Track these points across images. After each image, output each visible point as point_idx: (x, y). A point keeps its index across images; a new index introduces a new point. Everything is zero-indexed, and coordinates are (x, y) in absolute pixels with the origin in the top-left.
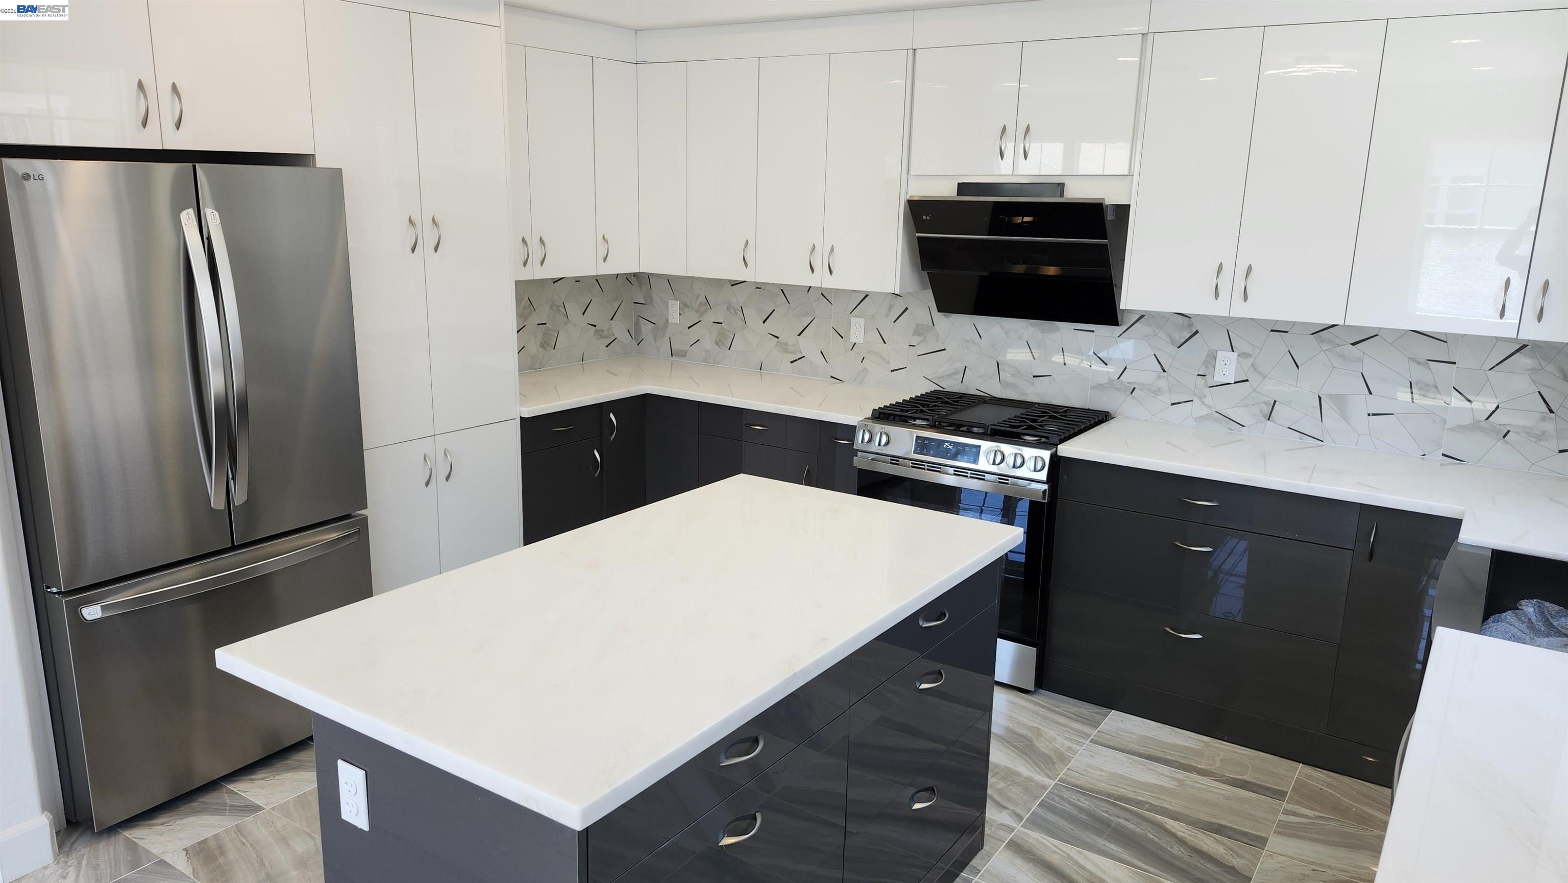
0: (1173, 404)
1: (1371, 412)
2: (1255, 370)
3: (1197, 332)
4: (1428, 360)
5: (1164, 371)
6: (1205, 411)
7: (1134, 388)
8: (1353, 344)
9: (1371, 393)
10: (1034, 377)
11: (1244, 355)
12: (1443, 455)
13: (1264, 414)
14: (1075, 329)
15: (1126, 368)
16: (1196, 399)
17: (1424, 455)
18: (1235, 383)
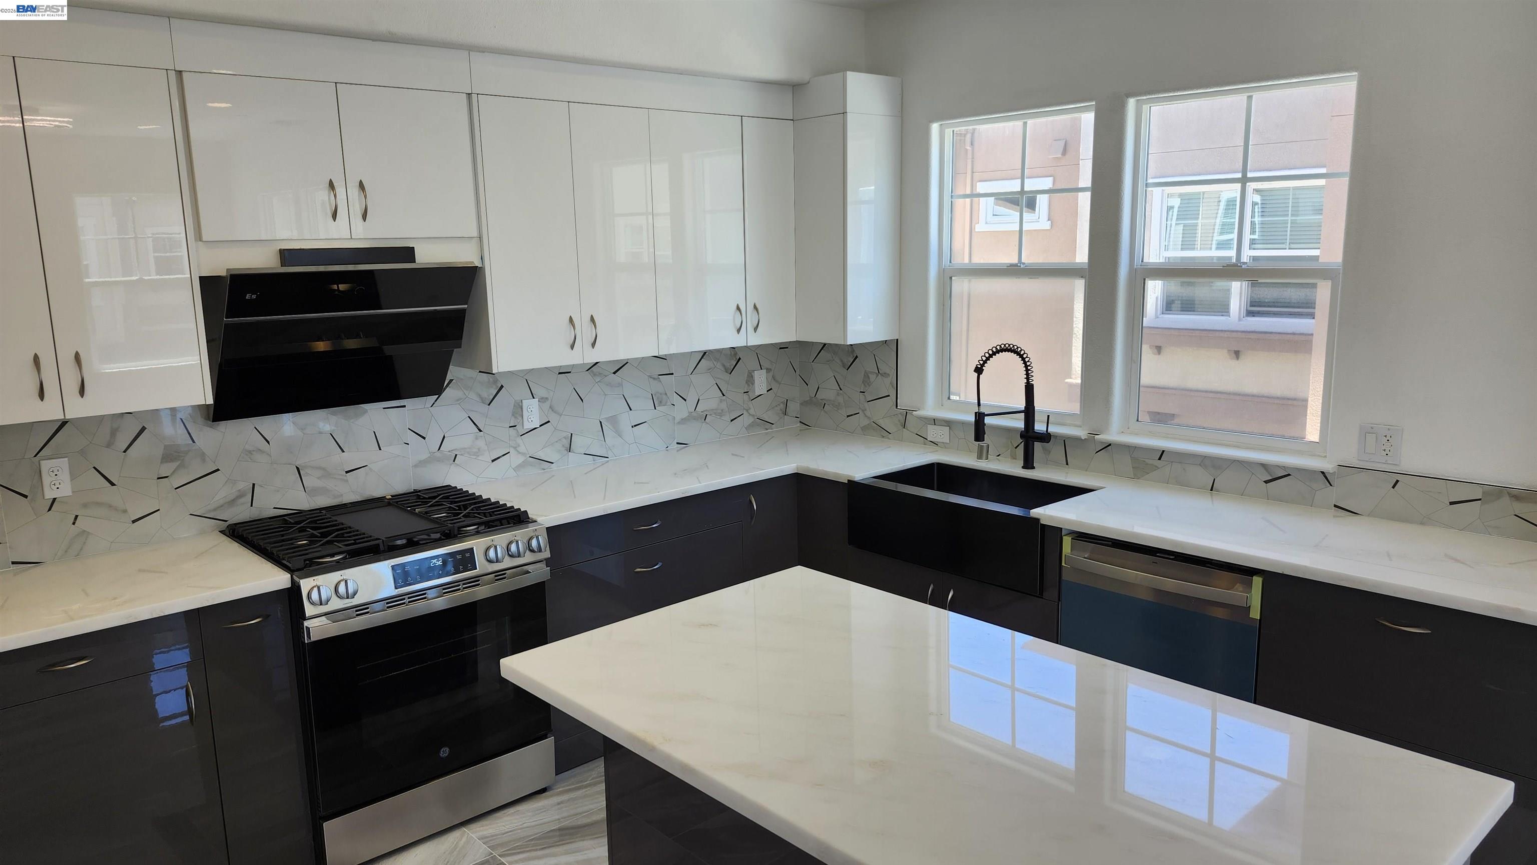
0: (493, 461)
1: (633, 425)
2: (553, 410)
3: (502, 387)
4: (659, 375)
5: (480, 431)
6: (521, 459)
8: (614, 373)
9: (631, 410)
10: (347, 472)
11: (542, 400)
12: (678, 443)
13: (566, 448)
14: (384, 408)
15: (444, 437)
16: (512, 451)
17: (667, 447)
18: (541, 426)
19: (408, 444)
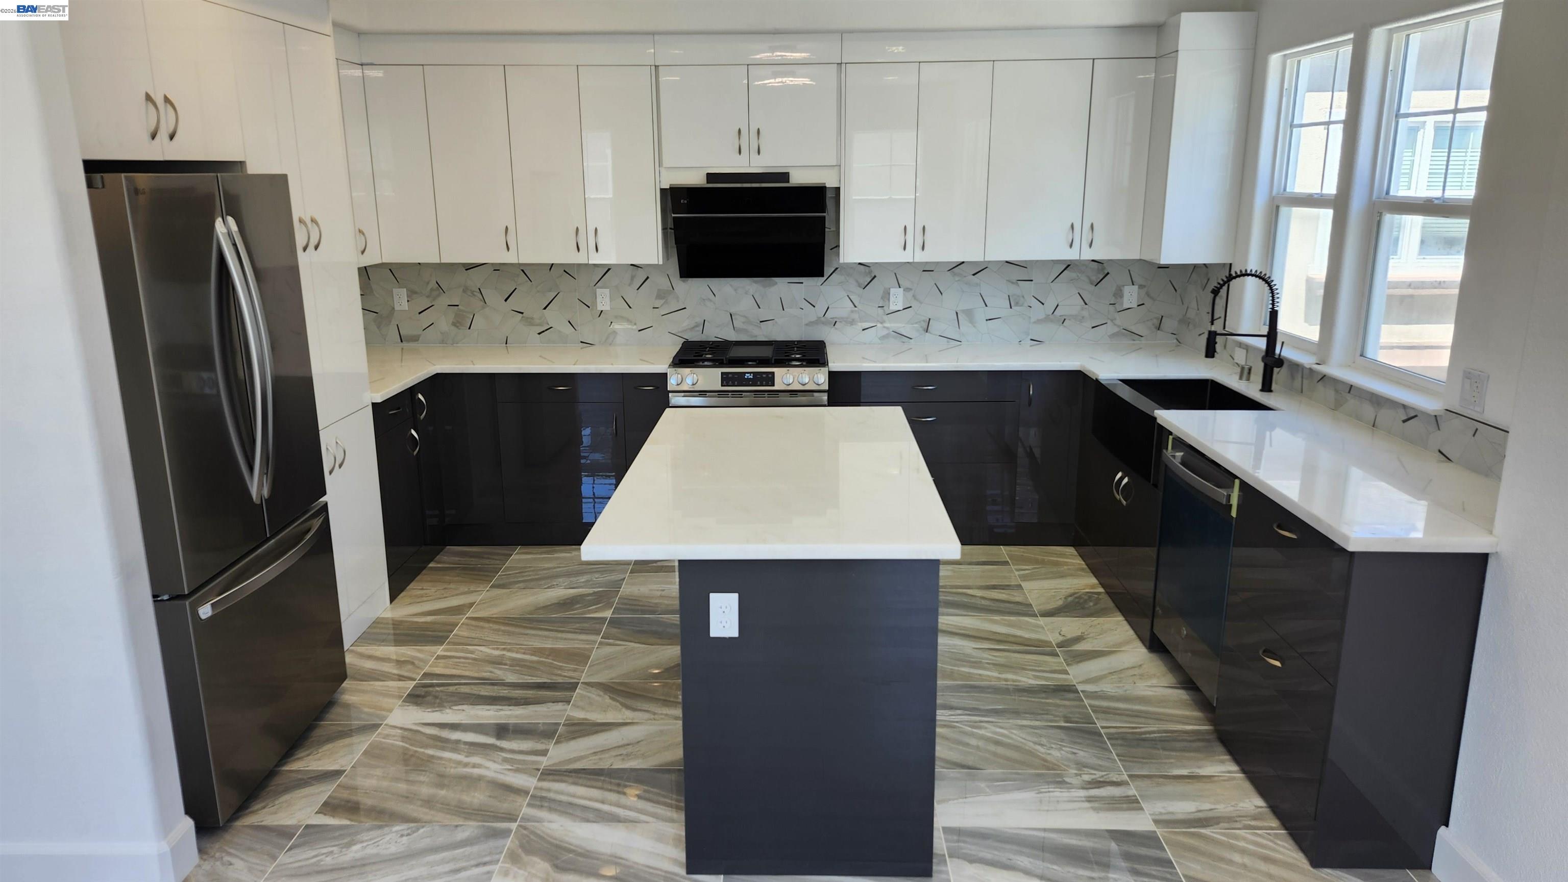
0: (863, 330)
1: (987, 318)
2: (915, 298)
4: (1017, 280)
5: (856, 307)
6: (885, 332)
7: (836, 322)
8: (974, 275)
9: (986, 306)
10: (761, 322)
11: (907, 290)
12: (1030, 339)
13: (924, 329)
14: (789, 283)
15: (828, 307)
16: (878, 325)
17: (1020, 341)
18: (903, 309)
19: (802, 309)
